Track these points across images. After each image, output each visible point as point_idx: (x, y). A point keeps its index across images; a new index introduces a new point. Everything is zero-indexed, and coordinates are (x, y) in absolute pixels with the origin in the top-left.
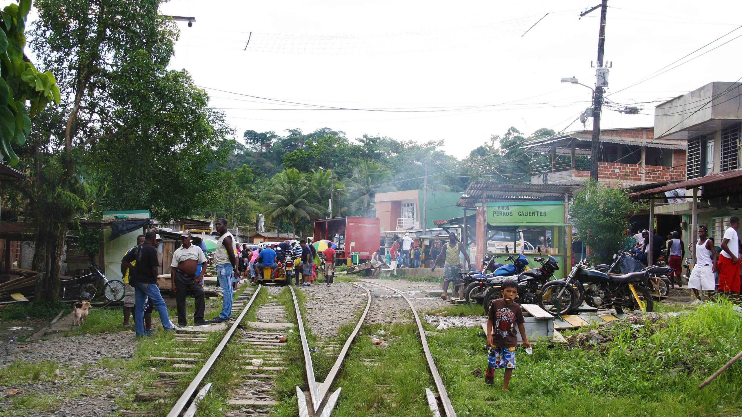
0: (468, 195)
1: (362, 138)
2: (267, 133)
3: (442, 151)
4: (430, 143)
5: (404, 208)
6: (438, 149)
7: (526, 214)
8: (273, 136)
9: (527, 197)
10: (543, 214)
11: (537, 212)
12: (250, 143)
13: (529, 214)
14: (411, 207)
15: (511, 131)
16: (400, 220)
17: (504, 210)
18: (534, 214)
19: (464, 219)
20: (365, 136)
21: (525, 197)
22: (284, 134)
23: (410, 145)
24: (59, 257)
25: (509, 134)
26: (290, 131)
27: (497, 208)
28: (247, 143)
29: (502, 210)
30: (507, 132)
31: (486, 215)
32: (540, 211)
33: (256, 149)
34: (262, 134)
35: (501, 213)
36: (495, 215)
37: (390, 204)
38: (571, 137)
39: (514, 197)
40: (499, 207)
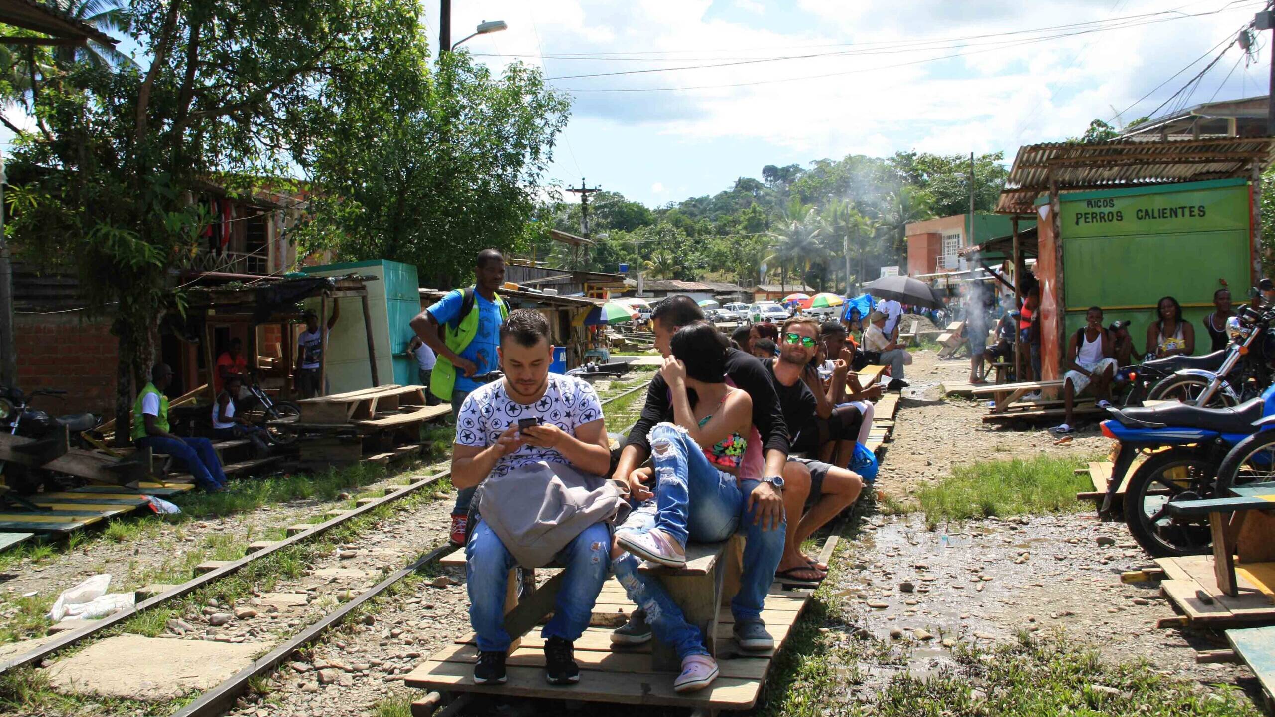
0: (1017, 183)
1: (895, 156)
2: (790, 167)
3: (1000, 166)
4: (984, 158)
5: (946, 241)
6: (996, 163)
7: (1156, 214)
8: (797, 169)
9: (1153, 180)
10: (1196, 211)
11: (1183, 208)
12: (771, 181)
13: (1162, 213)
14: (955, 240)
15: (1095, 126)
16: (940, 259)
17: (1103, 209)
18: (1174, 212)
19: (1014, 239)
20: (899, 155)
21: (1147, 180)
22: (810, 168)
23: (958, 162)
24: (145, 364)
25: (1093, 130)
26: (817, 162)
27: (1084, 204)
28: (766, 180)
29: (1096, 210)
30: (1090, 128)
31: (1058, 222)
32: (1188, 204)
33: (778, 187)
34: (783, 169)
35: (1094, 215)
36: (1082, 220)
37: (926, 237)
38: (1193, 114)
39: (1123, 182)
40: (1089, 203)
